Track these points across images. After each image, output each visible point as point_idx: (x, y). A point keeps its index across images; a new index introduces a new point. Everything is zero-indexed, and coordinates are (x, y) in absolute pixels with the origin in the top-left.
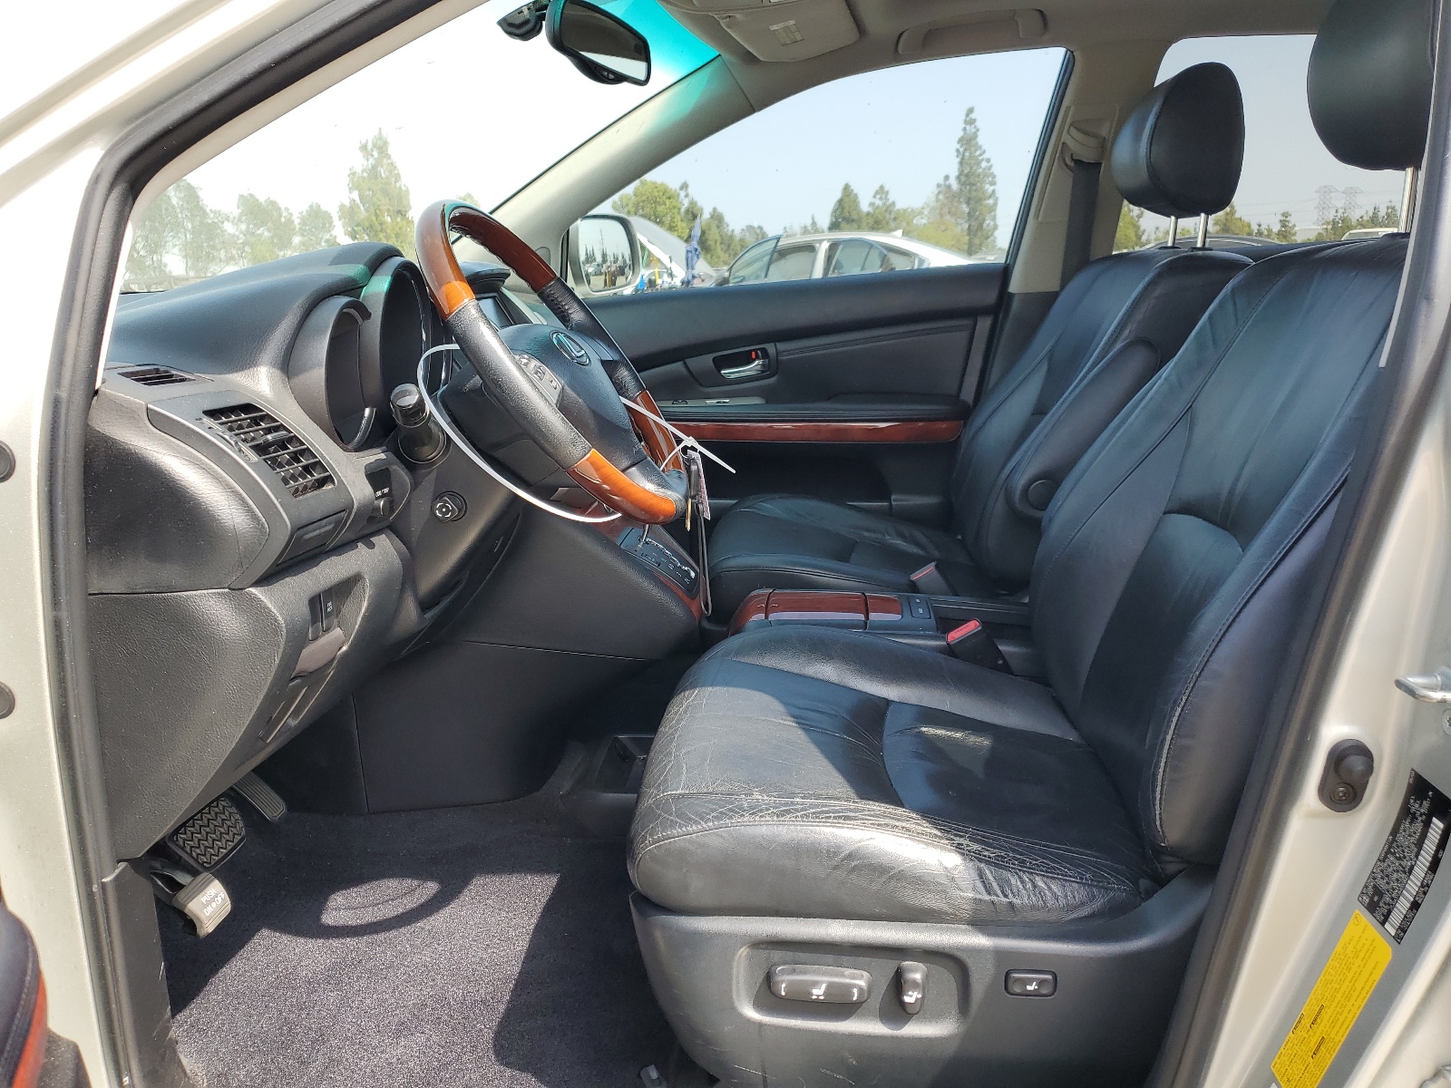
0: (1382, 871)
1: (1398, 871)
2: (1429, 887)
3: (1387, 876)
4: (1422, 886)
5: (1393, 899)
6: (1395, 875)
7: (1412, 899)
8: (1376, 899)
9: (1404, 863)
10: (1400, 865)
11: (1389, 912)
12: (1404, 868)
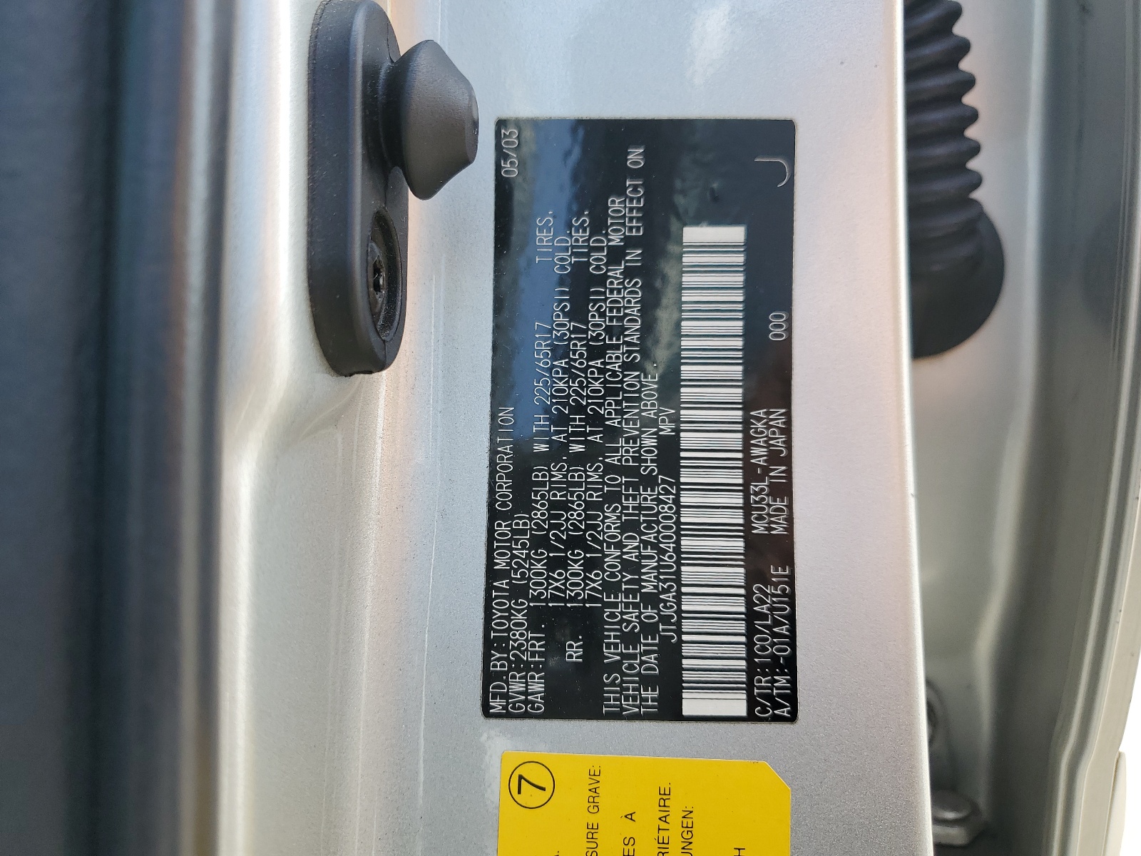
0: (539, 542)
1: (613, 497)
2: (788, 461)
3: (575, 542)
4: (751, 472)
5: (652, 600)
6: (610, 519)
7: (739, 545)
8: (574, 652)
9: (623, 453)
10: (609, 469)
11: (671, 654)
12: (632, 472)
